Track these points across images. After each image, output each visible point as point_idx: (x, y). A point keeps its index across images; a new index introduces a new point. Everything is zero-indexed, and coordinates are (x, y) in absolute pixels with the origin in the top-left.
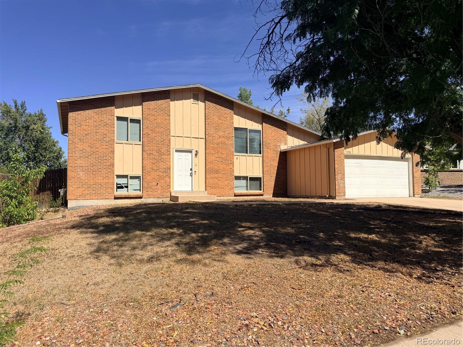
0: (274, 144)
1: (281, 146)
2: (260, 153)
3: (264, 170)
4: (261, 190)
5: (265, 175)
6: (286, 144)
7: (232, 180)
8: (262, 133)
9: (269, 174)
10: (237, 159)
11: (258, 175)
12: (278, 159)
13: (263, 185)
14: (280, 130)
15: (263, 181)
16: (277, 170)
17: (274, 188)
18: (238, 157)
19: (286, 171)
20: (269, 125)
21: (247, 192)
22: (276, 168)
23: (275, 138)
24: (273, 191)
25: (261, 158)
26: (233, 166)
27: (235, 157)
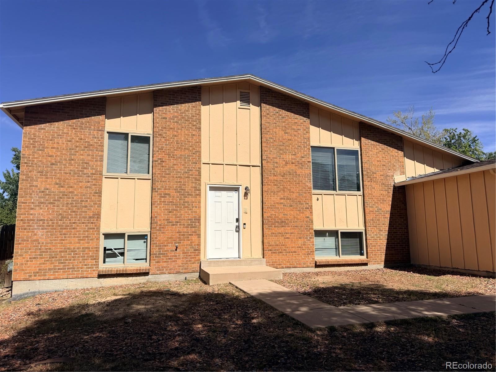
0: (382, 173)
1: (395, 177)
2: (359, 190)
3: (367, 219)
4: (362, 254)
5: (369, 229)
6: (403, 173)
7: (311, 238)
8: (361, 155)
9: (376, 227)
10: (318, 200)
11: (357, 227)
12: (391, 199)
13: (367, 246)
14: (392, 149)
15: (366, 239)
16: (390, 218)
17: (386, 250)
18: (320, 197)
19: (406, 220)
20: (373, 142)
21: (337, 258)
22: (388, 216)
23: (384, 163)
24: (386, 257)
25: (360, 199)
26: (311, 213)
27: (314, 197)
